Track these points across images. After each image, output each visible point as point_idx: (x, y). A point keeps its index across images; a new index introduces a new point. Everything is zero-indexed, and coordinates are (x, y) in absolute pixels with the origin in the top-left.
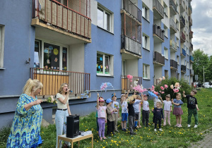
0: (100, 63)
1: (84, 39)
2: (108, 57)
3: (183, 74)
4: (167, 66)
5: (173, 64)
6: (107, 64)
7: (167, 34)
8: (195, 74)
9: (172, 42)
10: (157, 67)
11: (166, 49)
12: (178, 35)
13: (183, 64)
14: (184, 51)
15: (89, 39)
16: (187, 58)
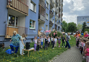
0: (31, 24)
1: (26, 14)
2: (34, 22)
3: (59, 29)
4: (54, 26)
5: (56, 25)
7: (54, 14)
8: (63, 29)
9: (56, 17)
10: (50, 26)
11: (53, 20)
12: (58, 15)
13: (59, 26)
14: (59, 21)
15: (27, 14)
16: (60, 24)
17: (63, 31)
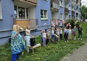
0: (42, 14)
1: (35, 4)
2: (45, 11)
3: (77, 16)
4: (70, 14)
5: (73, 12)
6: (45, 15)
8: (82, 16)
10: (66, 14)
11: (70, 6)
13: (77, 12)
14: (77, 6)
15: (37, 4)
16: (79, 10)
17: (82, 17)
